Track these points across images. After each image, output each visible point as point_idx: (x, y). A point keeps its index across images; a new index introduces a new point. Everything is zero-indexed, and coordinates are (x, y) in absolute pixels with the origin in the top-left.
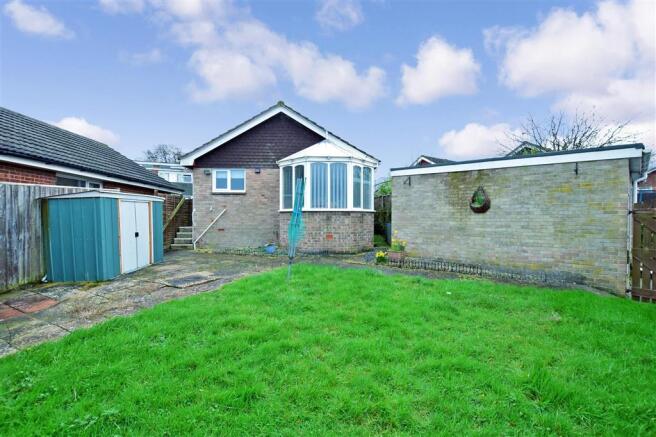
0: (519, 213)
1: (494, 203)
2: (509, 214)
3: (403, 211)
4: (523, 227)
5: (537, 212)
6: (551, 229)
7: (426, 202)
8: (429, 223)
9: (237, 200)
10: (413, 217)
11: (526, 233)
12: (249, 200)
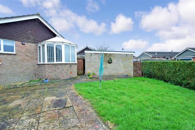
0: (117, 63)
1: (113, 61)
2: (116, 64)
3: (89, 63)
4: (118, 66)
5: (121, 63)
6: (123, 67)
7: (96, 61)
8: (98, 66)
9: (10, 58)
10: (92, 65)
11: (119, 68)
12: (17, 58)
